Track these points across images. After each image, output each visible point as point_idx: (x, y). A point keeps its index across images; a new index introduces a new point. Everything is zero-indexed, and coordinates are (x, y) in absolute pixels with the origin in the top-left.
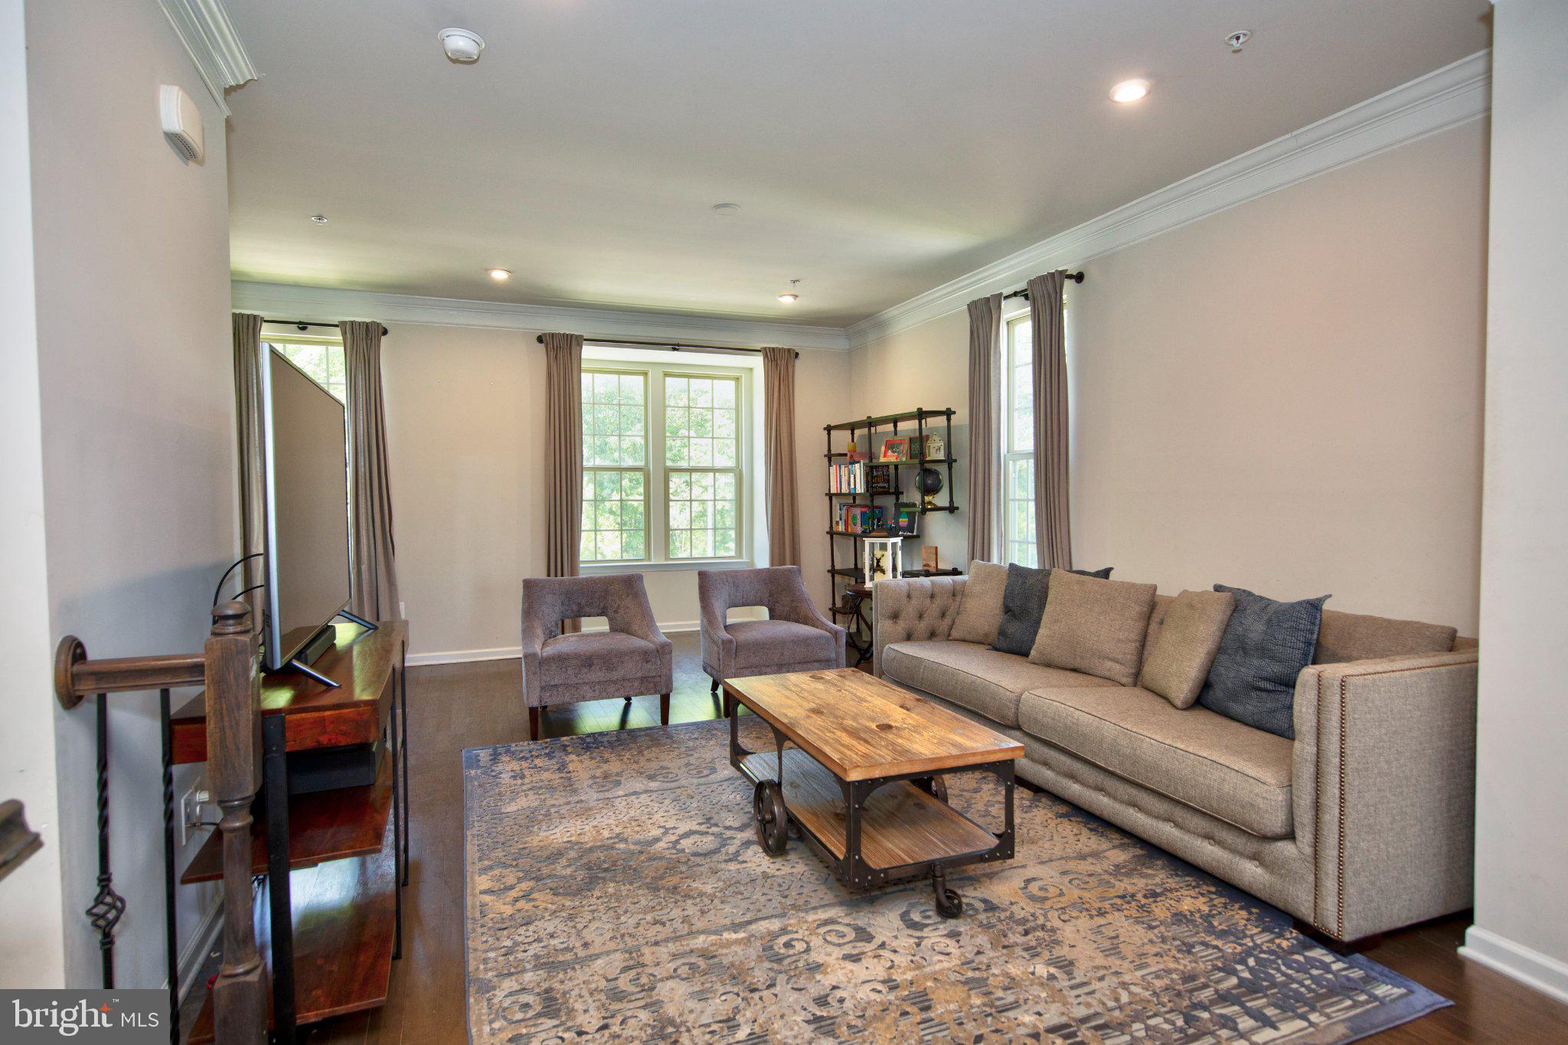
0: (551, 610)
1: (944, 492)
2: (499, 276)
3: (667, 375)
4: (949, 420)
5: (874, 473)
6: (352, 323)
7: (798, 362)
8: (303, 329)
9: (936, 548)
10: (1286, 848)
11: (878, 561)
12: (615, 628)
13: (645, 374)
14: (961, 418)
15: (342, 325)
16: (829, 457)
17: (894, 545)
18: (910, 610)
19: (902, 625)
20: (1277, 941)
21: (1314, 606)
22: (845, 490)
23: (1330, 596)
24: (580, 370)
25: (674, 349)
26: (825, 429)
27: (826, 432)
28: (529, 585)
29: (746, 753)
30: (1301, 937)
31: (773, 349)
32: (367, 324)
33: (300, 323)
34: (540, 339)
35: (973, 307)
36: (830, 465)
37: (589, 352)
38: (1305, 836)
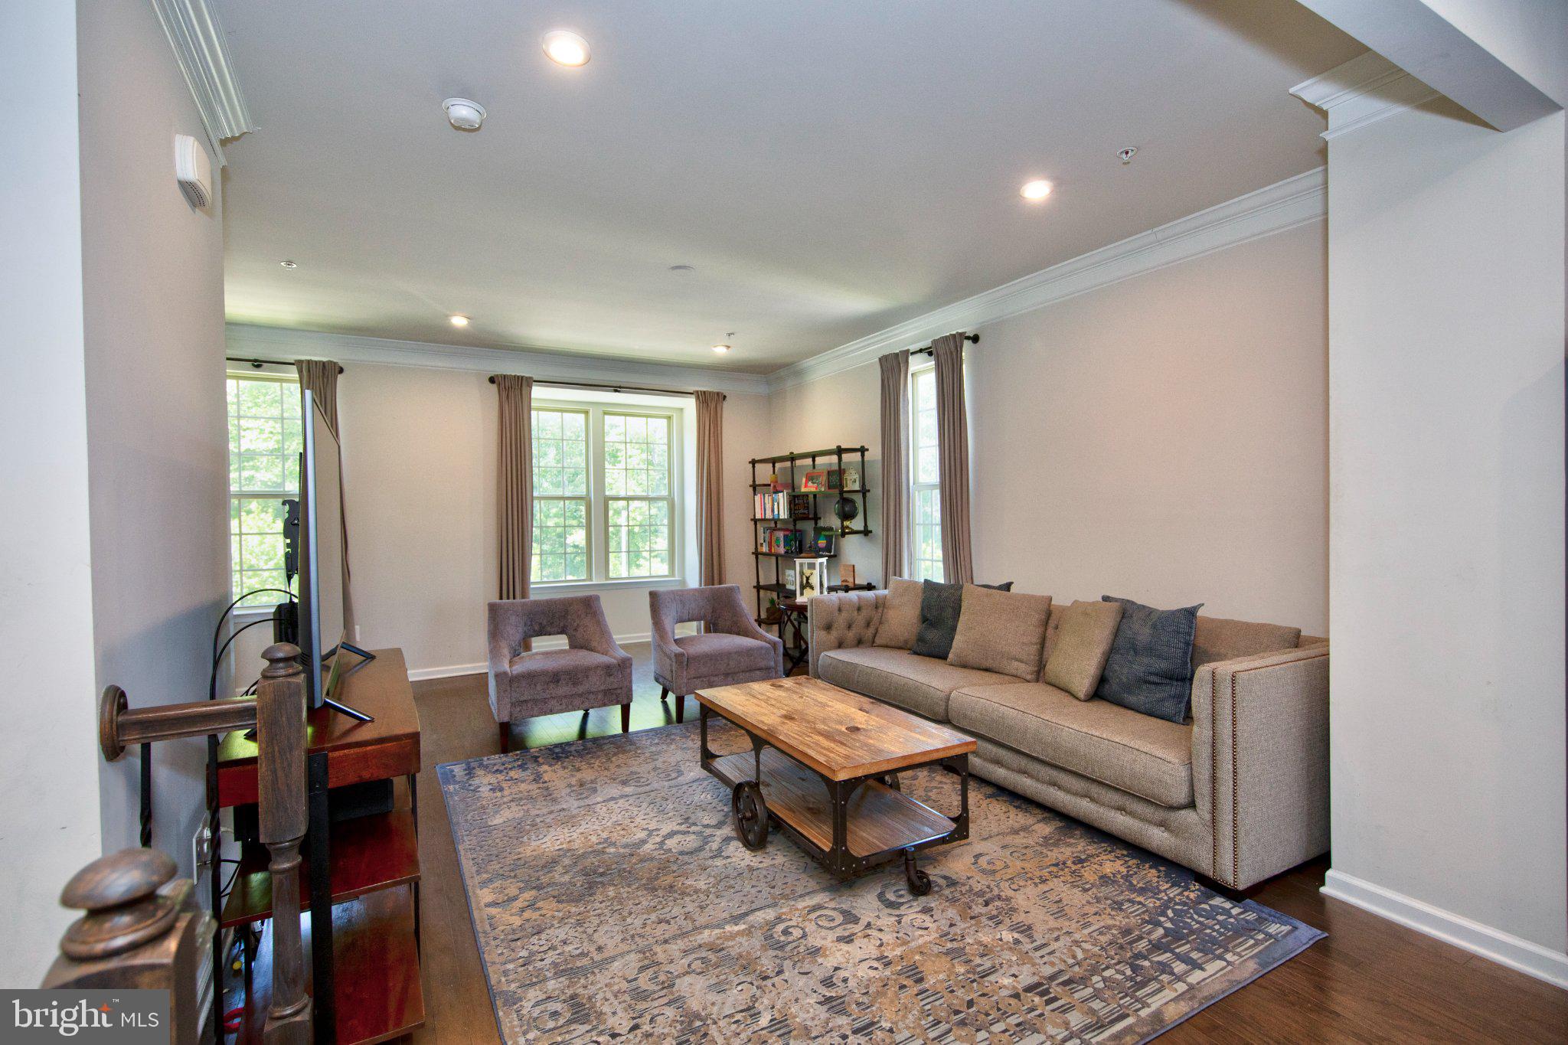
0: (513, 631)
1: (860, 517)
2: (459, 322)
3: (605, 413)
4: (863, 456)
5: (797, 502)
6: (309, 362)
7: (726, 404)
8: (258, 366)
9: (854, 566)
10: (1188, 816)
11: (808, 578)
12: (574, 645)
13: (586, 413)
14: (875, 453)
15: (299, 364)
16: (755, 487)
18: (841, 620)
19: (834, 634)
20: (1186, 893)
21: (1191, 613)
22: (769, 515)
23: (1203, 604)
24: (530, 409)
25: (616, 391)
26: (750, 462)
27: (751, 465)
28: (493, 609)
29: (715, 756)
30: (1202, 888)
31: (704, 392)
32: (324, 363)
33: (256, 361)
34: (492, 380)
35: (884, 360)
36: (755, 494)
37: (538, 392)
38: (1204, 804)
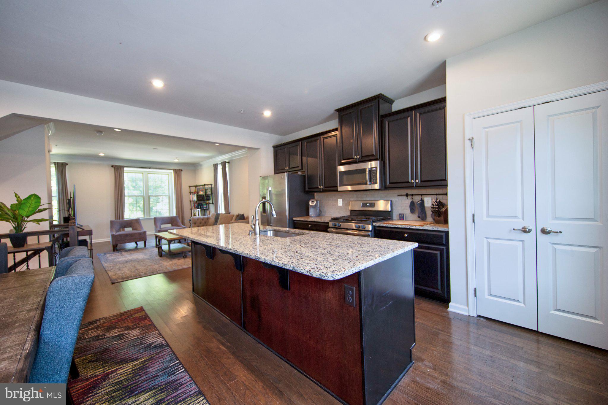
0: (117, 227)
1: (211, 200)
2: (102, 155)
3: (148, 173)
4: (211, 186)
5: (199, 197)
6: (58, 163)
7: (182, 172)
11: (195, 214)
12: (133, 229)
13: (143, 173)
14: (213, 186)
15: (55, 163)
16: (190, 193)
17: (199, 211)
19: (196, 225)
22: (193, 200)
24: (124, 172)
25: (149, 169)
27: (189, 187)
28: (112, 222)
31: (175, 169)
32: (62, 163)
34: (112, 166)
35: (214, 165)
36: (190, 194)
37: (125, 169)
